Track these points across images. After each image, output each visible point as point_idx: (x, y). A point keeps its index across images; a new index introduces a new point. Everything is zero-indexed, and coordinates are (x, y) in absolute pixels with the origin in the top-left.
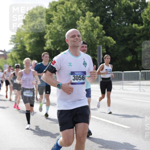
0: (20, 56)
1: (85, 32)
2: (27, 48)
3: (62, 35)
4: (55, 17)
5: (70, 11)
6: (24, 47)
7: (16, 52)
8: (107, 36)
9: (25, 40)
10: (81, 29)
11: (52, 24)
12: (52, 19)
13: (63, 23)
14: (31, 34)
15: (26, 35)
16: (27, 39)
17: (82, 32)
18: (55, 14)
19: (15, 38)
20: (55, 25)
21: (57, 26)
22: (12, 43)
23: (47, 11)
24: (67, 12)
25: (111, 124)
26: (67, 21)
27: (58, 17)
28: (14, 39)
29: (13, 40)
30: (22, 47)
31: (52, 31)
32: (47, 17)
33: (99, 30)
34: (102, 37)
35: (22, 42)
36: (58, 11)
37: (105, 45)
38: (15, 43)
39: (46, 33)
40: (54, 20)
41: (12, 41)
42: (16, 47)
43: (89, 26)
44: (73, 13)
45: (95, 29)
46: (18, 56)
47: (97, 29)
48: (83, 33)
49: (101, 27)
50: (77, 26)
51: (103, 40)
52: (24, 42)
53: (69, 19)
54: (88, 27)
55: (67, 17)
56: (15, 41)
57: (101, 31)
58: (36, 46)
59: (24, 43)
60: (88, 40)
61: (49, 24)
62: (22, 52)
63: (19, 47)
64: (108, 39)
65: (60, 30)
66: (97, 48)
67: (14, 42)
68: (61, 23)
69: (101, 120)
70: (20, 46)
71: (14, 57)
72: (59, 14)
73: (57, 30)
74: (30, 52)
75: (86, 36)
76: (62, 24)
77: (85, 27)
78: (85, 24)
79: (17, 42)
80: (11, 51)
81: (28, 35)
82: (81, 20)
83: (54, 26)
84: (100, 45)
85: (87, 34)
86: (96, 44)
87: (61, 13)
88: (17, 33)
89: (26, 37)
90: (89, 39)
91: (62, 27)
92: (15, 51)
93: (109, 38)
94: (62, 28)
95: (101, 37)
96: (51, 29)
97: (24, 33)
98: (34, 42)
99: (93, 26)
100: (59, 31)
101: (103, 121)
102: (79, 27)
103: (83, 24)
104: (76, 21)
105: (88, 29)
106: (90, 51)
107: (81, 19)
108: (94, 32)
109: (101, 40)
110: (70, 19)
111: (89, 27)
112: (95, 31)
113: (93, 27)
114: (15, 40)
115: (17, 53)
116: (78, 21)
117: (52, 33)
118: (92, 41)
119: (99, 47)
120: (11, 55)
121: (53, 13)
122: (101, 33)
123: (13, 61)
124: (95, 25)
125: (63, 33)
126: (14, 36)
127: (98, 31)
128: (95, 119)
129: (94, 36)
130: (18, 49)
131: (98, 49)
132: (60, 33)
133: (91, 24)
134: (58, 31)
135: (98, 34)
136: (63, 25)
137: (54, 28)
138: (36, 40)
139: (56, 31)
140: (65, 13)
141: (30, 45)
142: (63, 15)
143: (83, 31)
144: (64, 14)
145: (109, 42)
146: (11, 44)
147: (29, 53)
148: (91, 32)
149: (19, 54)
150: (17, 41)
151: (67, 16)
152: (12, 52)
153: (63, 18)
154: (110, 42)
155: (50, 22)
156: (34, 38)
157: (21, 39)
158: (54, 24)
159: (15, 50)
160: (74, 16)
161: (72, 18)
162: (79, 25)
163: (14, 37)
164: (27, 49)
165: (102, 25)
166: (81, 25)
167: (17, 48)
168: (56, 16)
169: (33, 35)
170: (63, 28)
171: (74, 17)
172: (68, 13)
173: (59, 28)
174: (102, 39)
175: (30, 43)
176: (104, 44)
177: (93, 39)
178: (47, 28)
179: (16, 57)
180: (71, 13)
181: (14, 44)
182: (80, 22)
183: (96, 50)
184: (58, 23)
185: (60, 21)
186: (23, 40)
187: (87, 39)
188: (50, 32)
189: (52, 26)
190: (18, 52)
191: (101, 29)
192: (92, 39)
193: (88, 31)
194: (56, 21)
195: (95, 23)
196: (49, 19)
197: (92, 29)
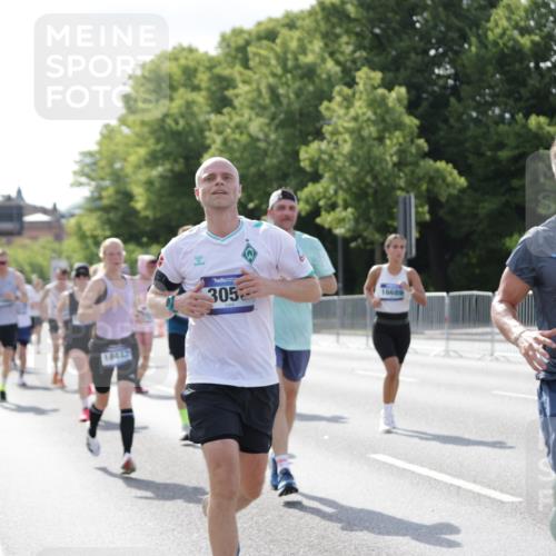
0: (111, 229)
1: (353, 144)
2: (137, 201)
3: (269, 153)
4: (240, 85)
5: (297, 66)
6: (129, 196)
7: (99, 213)
8: (435, 161)
9: (129, 169)
10: (340, 133)
11: (229, 114)
12: (230, 93)
13: (273, 109)
14: (152, 147)
15: (136, 152)
16: (138, 167)
17: (340, 142)
18: (241, 74)
19: (95, 164)
20: (242, 115)
21: (250, 120)
22: (84, 180)
23: (212, 64)
24: (286, 70)
25: (451, 485)
26: (285, 101)
27: (254, 86)
28: (88, 165)
29: (87, 170)
30: (119, 197)
31: (233, 136)
32: (214, 88)
33: (404, 137)
34: (416, 164)
35: (118, 178)
36: (251, 64)
37: (425, 193)
38: (93, 179)
39: (208, 147)
40: (237, 96)
41: (83, 173)
42: (96, 194)
43: (369, 119)
44: (309, 73)
45: (390, 133)
46: (103, 230)
47: (397, 133)
48: (346, 148)
49: (410, 127)
50: (321, 122)
51: (420, 172)
52: (127, 176)
53: (292, 96)
54: (364, 125)
55: (285, 87)
56: (93, 175)
57: (412, 141)
58: (172, 195)
59: (128, 180)
60: (362, 173)
61: (219, 111)
62: (120, 214)
63: (110, 197)
64: (437, 171)
65: (261, 136)
66: (396, 203)
67: (88, 176)
68: (264, 108)
69: (413, 473)
70: (111, 191)
71: (88, 233)
72: (256, 77)
73: (250, 136)
74: (149, 213)
75: (355, 159)
76: (268, 113)
77: (352, 125)
78: (352, 112)
79: (102, 179)
80: (77, 212)
81: (142, 152)
82: (338, 99)
83: (237, 119)
84: (408, 192)
85: (360, 153)
86: (394, 188)
87: (265, 70)
88: (100, 143)
89: (133, 159)
90: (368, 168)
91: (269, 125)
92: (91, 210)
93: (441, 165)
94: (266, 129)
95: (411, 164)
96: (229, 130)
97: (127, 145)
98: (162, 177)
99: (383, 120)
100: (258, 140)
101: (419, 475)
102: (329, 125)
103: (346, 114)
104: (321, 104)
105: (365, 133)
106: (372, 212)
107: (340, 93)
108: (388, 142)
109: (413, 172)
110: (298, 95)
111: (368, 126)
112: (390, 139)
113: (381, 126)
114: (93, 170)
115: (99, 218)
116: (325, 103)
117: (230, 144)
118: (380, 178)
119: (405, 199)
120: (79, 227)
121: (236, 71)
122: (413, 150)
123: (87, 248)
124: (388, 118)
125: (271, 148)
126: (90, 154)
127: (401, 140)
128: (391, 465)
129: (388, 158)
130: (106, 202)
131: (401, 206)
132: (262, 145)
133: (375, 113)
134: (254, 140)
135: (402, 152)
136: (273, 118)
137: (238, 126)
138: (172, 171)
139: (244, 139)
140: (279, 71)
141: (148, 190)
142: (271, 80)
143: (345, 141)
144: (274, 75)
145: (440, 181)
146: (81, 184)
147: (147, 218)
148: (376, 143)
149: (109, 222)
150: (102, 174)
151: (287, 84)
152: (81, 216)
153: (272, 90)
154: (444, 180)
155: (225, 106)
156: (163, 165)
157: (118, 165)
158: (237, 113)
159: (94, 204)
160: (313, 83)
161: (305, 92)
162: (330, 119)
163: (88, 160)
164: (140, 204)
165: (416, 117)
166: (339, 117)
167: (100, 198)
168: (244, 82)
169: (161, 151)
170: (273, 128)
171: (311, 88)
172: (290, 72)
173: (256, 126)
174: (418, 170)
175: (149, 183)
176: (424, 187)
177: (383, 169)
178: (214, 128)
179: (99, 232)
180: (299, 72)
181: (89, 184)
182: (334, 105)
183: (395, 210)
184: (252, 108)
185: (261, 101)
186: (122, 169)
187: (361, 169)
188: (225, 142)
189: (231, 119)
190: (105, 216)
191: (412, 133)
192: (377, 168)
193: (363, 139)
194: (246, 103)
195: (388, 110)
196: (218, 95)
197: (379, 131)
